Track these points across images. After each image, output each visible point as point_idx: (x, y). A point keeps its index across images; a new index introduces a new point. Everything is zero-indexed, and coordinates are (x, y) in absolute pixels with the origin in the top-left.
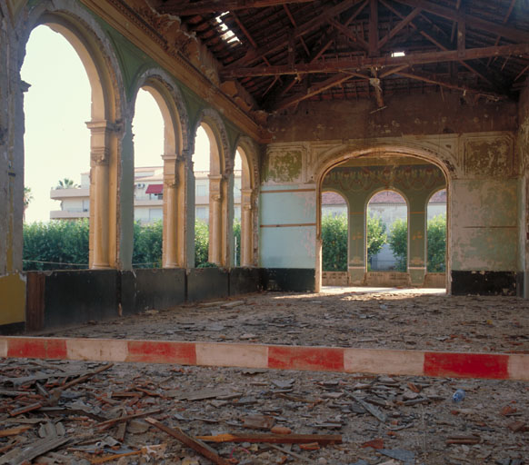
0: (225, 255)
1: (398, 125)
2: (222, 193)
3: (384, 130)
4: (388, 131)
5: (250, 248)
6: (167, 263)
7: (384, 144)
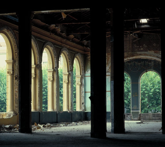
0: (70, 106)
1: (146, 46)
2: (68, 80)
3: (140, 48)
4: (142, 49)
5: (81, 102)
6: (50, 109)
7: (140, 55)
